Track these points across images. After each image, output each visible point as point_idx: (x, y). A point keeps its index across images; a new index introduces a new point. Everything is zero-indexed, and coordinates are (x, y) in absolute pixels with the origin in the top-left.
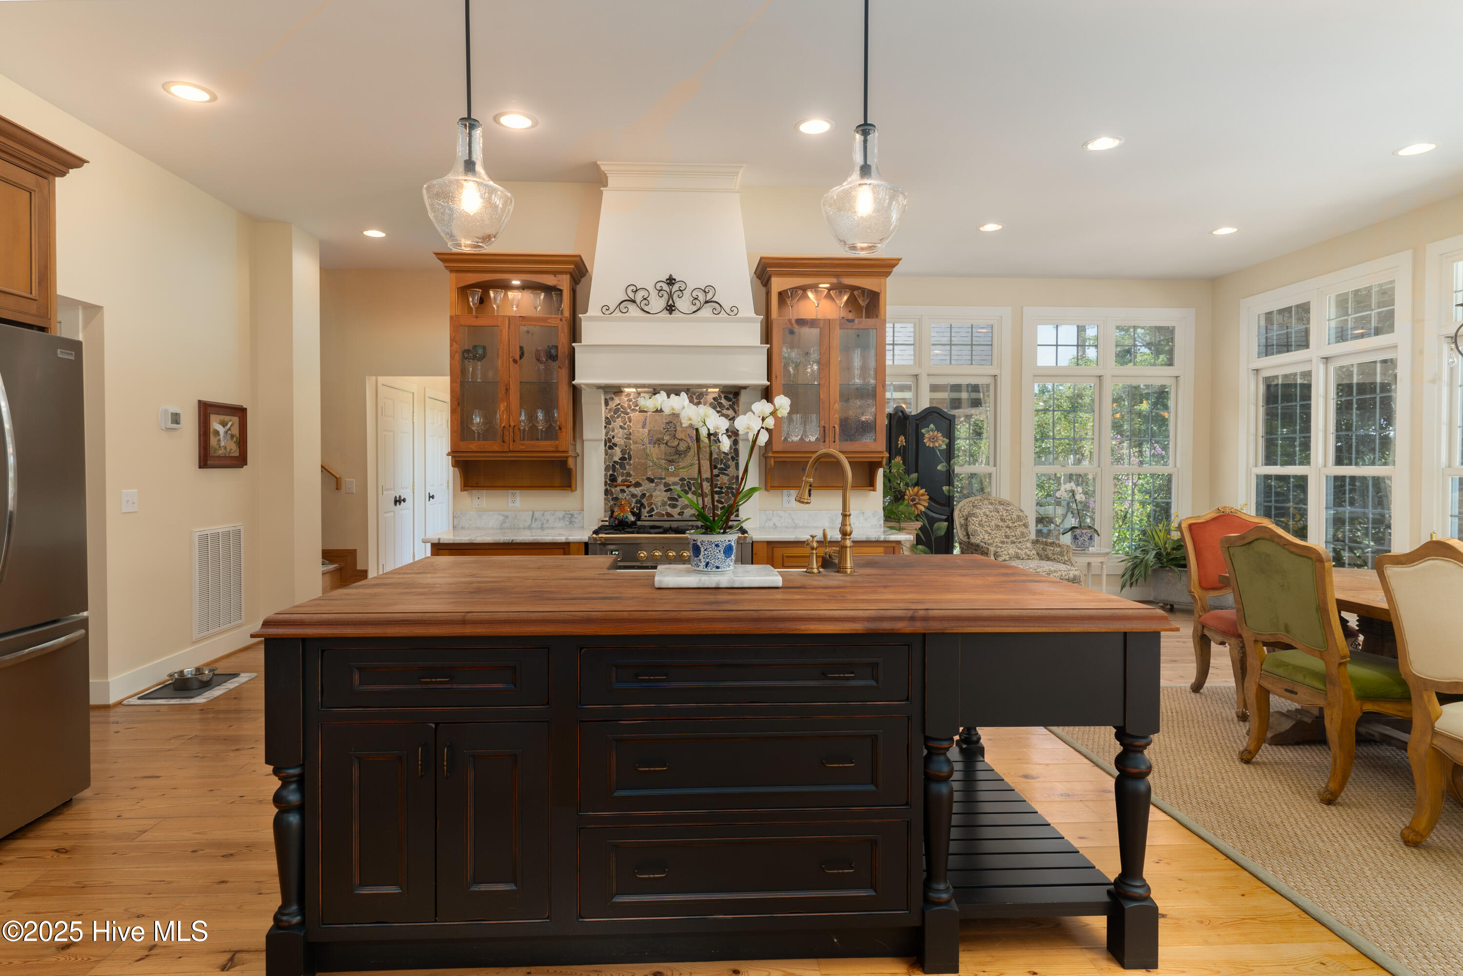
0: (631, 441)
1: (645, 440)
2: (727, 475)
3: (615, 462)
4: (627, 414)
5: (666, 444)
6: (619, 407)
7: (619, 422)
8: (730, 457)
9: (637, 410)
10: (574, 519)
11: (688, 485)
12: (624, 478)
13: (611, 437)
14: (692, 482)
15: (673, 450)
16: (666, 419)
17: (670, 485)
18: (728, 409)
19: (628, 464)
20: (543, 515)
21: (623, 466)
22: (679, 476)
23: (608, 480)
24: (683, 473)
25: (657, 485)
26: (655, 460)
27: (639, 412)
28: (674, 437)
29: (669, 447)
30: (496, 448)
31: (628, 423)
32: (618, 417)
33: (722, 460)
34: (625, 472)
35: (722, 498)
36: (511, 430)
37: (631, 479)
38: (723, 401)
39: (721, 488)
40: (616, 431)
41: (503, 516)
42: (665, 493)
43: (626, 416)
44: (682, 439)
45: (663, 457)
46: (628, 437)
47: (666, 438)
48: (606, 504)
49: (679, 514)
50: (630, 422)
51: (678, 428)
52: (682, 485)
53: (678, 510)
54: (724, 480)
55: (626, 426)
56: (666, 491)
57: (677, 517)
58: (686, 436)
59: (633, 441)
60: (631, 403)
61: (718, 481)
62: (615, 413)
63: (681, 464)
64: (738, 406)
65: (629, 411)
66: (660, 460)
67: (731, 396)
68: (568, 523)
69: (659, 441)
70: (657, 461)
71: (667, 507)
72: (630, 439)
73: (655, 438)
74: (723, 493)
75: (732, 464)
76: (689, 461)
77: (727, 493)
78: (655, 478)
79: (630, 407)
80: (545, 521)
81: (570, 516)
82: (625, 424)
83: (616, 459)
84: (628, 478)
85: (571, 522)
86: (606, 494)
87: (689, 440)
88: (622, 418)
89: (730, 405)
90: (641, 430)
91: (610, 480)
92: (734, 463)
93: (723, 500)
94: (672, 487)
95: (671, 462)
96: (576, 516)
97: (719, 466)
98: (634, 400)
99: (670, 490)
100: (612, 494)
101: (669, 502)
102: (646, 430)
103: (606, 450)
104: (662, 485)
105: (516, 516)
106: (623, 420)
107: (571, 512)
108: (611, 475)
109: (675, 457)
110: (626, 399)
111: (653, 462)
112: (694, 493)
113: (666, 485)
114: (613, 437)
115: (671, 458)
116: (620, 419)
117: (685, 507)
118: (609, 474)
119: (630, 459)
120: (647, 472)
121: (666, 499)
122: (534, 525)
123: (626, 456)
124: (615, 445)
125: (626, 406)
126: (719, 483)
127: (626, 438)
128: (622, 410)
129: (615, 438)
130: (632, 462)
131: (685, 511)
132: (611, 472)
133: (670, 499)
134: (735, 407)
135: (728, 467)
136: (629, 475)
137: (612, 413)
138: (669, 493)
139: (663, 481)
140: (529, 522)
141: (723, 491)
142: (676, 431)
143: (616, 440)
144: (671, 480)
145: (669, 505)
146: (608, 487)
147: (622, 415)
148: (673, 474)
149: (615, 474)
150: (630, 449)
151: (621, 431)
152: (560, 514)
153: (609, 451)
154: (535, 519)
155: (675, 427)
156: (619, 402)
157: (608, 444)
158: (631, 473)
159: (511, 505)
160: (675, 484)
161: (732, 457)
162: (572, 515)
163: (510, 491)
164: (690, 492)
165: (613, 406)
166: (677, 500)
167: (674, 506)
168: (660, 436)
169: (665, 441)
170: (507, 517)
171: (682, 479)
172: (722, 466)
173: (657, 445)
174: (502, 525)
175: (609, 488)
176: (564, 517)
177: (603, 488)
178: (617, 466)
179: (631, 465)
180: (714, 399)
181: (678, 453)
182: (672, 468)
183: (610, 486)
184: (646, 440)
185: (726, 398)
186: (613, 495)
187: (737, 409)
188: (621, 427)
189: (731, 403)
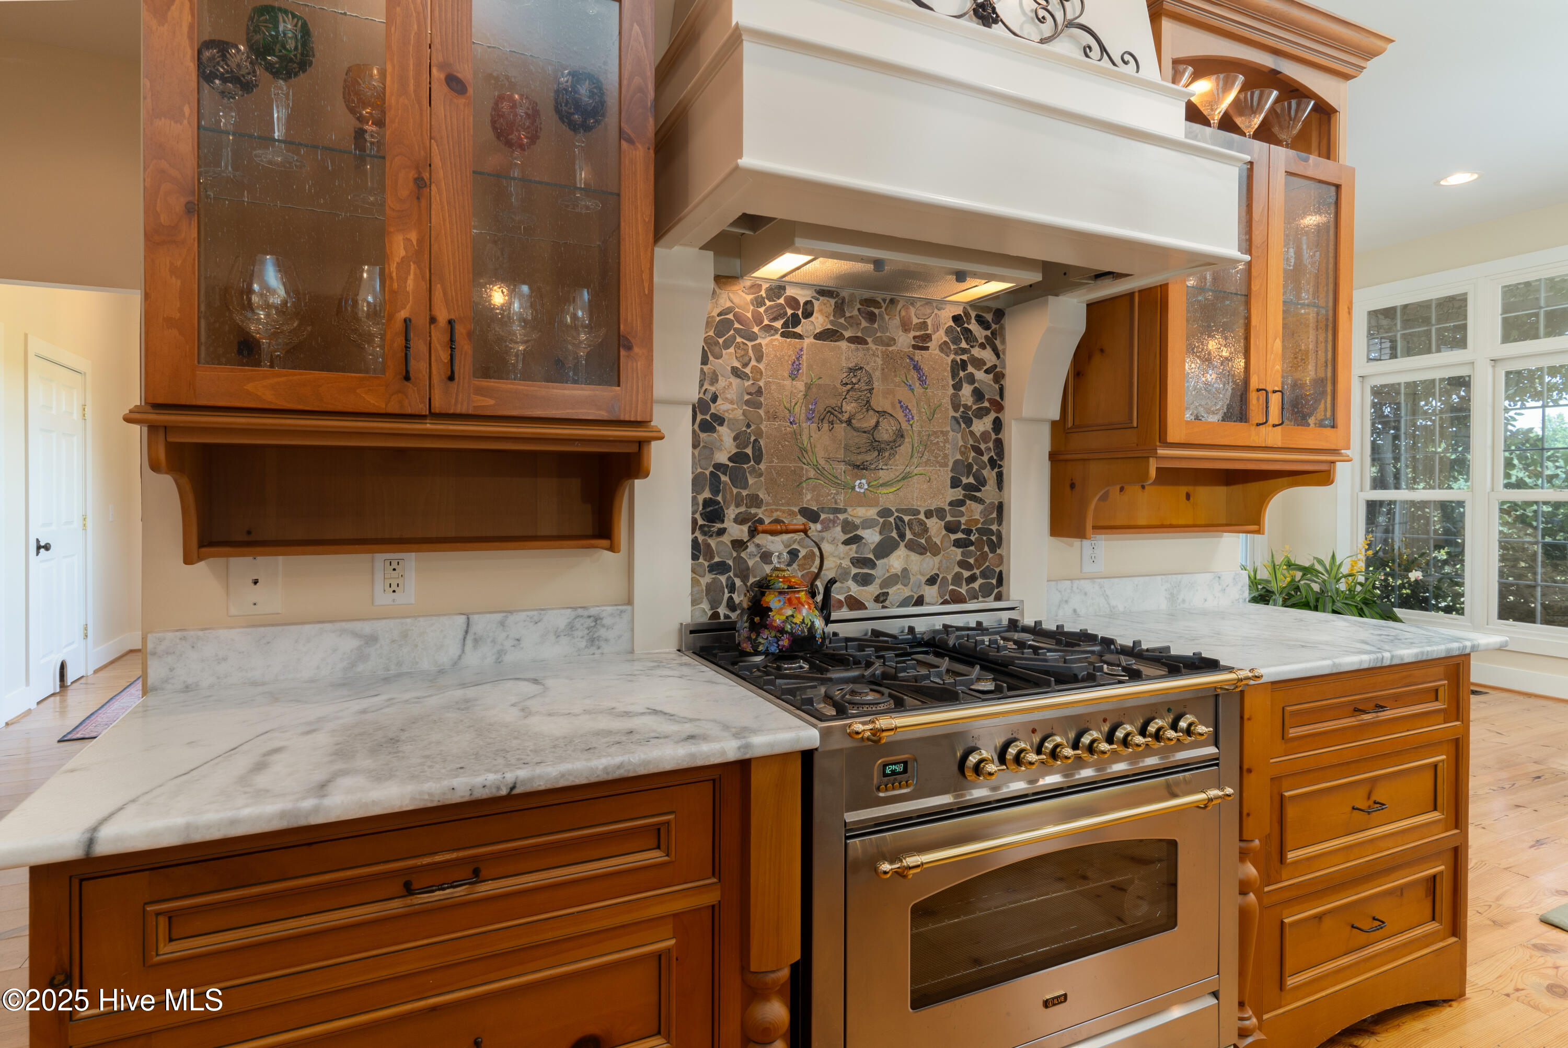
0: (761, 412)
1: (797, 409)
2: (980, 501)
3: (719, 466)
4: (752, 337)
5: (849, 422)
6: (731, 316)
7: (729, 358)
8: (985, 458)
9: (776, 330)
10: (602, 632)
11: (897, 528)
12: (742, 509)
13: (708, 397)
14: (906, 518)
15: (863, 439)
16: (848, 359)
17: (856, 527)
18: (982, 346)
19: (753, 471)
20: (502, 624)
21: (739, 480)
22: (877, 505)
23: (698, 516)
24: (889, 498)
25: (826, 529)
26: (822, 462)
27: (783, 335)
28: (868, 406)
29: (856, 430)
30: (373, 401)
31: (753, 363)
32: (727, 345)
33: (970, 466)
34: (744, 493)
35: (970, 554)
36: (439, 337)
37: (760, 513)
38: (974, 327)
39: (968, 532)
40: (722, 383)
41: (355, 635)
42: (843, 549)
43: (750, 344)
44: (883, 413)
45: (841, 455)
46: (755, 397)
47: (849, 407)
48: (695, 582)
49: (877, 599)
50: (759, 359)
51: (876, 385)
52: (884, 528)
53: (873, 589)
54: (974, 511)
55: (747, 370)
56: (846, 543)
57: (874, 609)
58: (893, 405)
59: (767, 412)
60: (762, 310)
61: (962, 514)
62: (719, 334)
63: (884, 476)
64: (1003, 342)
65: (756, 329)
66: (836, 465)
67: (989, 317)
68: (583, 644)
69: (830, 416)
70: (827, 467)
71: (851, 583)
72: (758, 405)
73: (821, 407)
74: (972, 543)
75: (989, 474)
76: (901, 468)
77: (979, 544)
78: (822, 510)
79: (759, 321)
80: (508, 644)
81: (589, 622)
82: (745, 365)
83: (722, 458)
84: (753, 511)
85: (593, 641)
86: (695, 557)
87: (900, 415)
88: (738, 347)
89: (986, 337)
90: (788, 383)
91: (705, 516)
92: (994, 473)
93: (972, 561)
94: (860, 532)
95: (860, 468)
96: (607, 621)
97: (965, 481)
98: (768, 303)
99: (855, 540)
100: (709, 554)
101: (854, 571)
102: (800, 385)
103: (694, 431)
104: (839, 529)
105: (405, 635)
106: (741, 353)
107: (593, 611)
108: (707, 503)
109: (868, 457)
110: (749, 298)
111: (816, 467)
112: (911, 546)
113: (848, 526)
114: (714, 399)
115: (859, 459)
116: (732, 350)
117: (892, 580)
118: (701, 499)
119: (758, 458)
120: (801, 494)
121: (846, 563)
122: (473, 658)
123: (749, 451)
124: (720, 420)
125: (749, 315)
126: (963, 520)
127: (747, 403)
128: (737, 325)
129: (719, 401)
130: (762, 466)
131: (891, 591)
132: (707, 494)
133: (858, 562)
134: (998, 342)
135: (982, 482)
136: (755, 501)
137: (711, 333)
138: (854, 547)
139: (842, 517)
140: (453, 650)
141: (973, 538)
142: (871, 391)
143: (721, 407)
144: (860, 513)
145: (855, 578)
146: (697, 534)
147: (739, 339)
148: (864, 500)
149: (719, 498)
150: (759, 433)
151: (735, 381)
152: (560, 619)
153: (703, 436)
154: (476, 641)
155: (870, 382)
156: (729, 304)
157: (699, 417)
158: (761, 496)
159: (383, 598)
160: (868, 524)
161: (991, 460)
162: (597, 619)
163: (380, 559)
164: (902, 544)
165: (715, 313)
166: (873, 565)
167: (865, 580)
168: (833, 402)
169: (846, 417)
170: (372, 639)
171: (886, 513)
172: (971, 480)
173: (826, 426)
174: (353, 665)
175: (701, 538)
176: (571, 627)
177: (689, 537)
178: (724, 478)
179: (761, 475)
180: (956, 319)
181: (877, 447)
182: (861, 485)
183: (704, 533)
184: (800, 411)
185: (981, 321)
186: (712, 557)
187: (1000, 347)
188: (736, 372)
189: (988, 333)
